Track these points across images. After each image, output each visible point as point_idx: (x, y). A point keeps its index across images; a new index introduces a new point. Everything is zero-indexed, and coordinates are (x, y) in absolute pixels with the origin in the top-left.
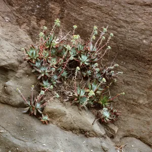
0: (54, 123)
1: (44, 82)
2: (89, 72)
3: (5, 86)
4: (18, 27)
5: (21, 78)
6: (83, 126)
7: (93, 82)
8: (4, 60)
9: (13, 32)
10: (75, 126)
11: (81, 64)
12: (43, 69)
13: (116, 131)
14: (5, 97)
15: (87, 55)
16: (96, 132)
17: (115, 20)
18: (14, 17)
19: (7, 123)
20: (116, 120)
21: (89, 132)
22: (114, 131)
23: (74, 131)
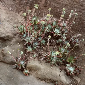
0: (33, 75)
1: (28, 47)
2: (60, 40)
3: (2, 50)
4: (17, 13)
5: (14, 45)
6: (53, 77)
7: (62, 47)
8: (3, 33)
9: (13, 16)
10: (47, 77)
11: (55, 34)
12: (27, 38)
13: (79, 81)
14: (2, 57)
15: (59, 29)
16: (63, 81)
17: (81, 5)
18: (15, 8)
19: (3, 75)
20: (79, 74)
21: (57, 81)
22: (77, 82)
23: (46, 81)
